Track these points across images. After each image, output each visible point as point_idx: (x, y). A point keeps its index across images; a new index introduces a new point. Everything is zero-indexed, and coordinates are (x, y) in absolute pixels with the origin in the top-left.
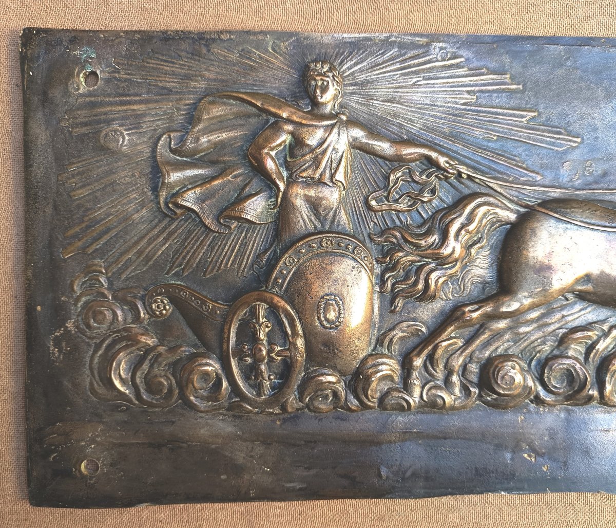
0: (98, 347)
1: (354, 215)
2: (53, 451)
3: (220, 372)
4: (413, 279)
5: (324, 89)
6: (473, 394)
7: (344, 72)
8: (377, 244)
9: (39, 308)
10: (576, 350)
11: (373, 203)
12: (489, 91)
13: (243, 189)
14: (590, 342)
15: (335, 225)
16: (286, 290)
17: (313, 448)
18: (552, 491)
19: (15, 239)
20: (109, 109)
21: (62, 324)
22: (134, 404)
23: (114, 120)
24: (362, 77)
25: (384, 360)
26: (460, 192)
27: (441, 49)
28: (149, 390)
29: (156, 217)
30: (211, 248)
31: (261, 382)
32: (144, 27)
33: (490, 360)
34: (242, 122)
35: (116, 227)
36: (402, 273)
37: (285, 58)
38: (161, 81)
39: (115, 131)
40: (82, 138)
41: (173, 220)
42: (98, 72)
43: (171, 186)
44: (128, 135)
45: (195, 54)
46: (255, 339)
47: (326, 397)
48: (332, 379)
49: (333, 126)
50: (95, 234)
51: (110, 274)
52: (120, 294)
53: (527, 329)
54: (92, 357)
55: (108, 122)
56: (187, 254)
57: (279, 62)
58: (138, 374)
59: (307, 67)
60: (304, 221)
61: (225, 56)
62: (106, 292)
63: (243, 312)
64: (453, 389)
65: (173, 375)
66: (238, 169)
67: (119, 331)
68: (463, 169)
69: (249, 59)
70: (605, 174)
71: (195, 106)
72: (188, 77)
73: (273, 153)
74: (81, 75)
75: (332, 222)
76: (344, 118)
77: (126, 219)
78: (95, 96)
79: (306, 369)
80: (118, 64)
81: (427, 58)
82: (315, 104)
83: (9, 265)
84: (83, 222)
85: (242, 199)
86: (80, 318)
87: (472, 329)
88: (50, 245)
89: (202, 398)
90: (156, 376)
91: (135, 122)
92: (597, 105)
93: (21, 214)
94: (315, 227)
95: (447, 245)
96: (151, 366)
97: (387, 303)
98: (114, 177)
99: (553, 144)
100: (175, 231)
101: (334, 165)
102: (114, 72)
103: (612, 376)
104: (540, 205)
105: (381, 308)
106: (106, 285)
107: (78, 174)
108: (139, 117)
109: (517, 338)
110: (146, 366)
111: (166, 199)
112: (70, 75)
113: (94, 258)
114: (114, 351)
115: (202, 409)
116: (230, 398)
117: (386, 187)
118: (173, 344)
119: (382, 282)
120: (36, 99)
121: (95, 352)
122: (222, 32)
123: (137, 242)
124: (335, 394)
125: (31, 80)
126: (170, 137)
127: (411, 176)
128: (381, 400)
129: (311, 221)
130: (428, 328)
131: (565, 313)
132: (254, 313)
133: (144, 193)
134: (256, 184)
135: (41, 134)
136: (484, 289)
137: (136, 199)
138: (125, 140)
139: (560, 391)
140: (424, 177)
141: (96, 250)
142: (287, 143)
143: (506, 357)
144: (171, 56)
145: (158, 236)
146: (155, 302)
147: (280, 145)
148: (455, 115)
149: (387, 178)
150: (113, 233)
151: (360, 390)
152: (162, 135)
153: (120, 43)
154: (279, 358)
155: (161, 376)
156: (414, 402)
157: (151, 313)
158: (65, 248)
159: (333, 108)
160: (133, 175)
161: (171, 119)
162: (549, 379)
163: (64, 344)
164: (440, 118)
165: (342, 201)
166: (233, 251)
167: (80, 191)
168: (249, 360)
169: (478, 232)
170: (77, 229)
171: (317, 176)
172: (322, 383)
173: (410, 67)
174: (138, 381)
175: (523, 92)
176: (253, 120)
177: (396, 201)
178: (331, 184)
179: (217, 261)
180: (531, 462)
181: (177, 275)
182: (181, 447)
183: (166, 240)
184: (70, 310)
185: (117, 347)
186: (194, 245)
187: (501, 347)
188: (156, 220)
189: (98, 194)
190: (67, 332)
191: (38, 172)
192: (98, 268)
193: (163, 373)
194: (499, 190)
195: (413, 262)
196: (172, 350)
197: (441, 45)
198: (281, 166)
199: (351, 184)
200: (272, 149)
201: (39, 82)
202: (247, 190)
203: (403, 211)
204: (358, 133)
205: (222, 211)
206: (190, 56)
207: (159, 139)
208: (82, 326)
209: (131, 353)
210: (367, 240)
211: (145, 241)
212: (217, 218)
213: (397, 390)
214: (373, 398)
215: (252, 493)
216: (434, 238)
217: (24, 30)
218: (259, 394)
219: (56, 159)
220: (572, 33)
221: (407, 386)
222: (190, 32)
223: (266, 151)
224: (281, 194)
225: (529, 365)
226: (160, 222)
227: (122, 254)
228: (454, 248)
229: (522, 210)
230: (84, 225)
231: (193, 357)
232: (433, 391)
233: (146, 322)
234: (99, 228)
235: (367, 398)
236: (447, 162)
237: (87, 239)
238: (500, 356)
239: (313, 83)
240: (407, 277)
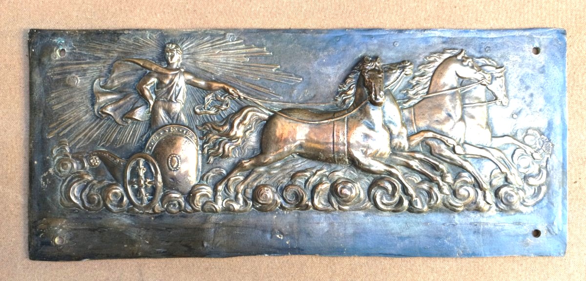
0: (64, 181)
1: (188, 116)
2: (41, 232)
3: (123, 193)
4: (217, 147)
5: (172, 57)
6: (249, 204)
7: (183, 48)
8: (200, 130)
9: (36, 162)
10: (299, 182)
11: (198, 111)
12: (255, 56)
13: (134, 104)
14: (307, 178)
15: (178, 122)
16: (153, 152)
17: (170, 232)
18: (291, 254)
19: (25, 130)
20: (70, 66)
21: (47, 170)
22: (81, 209)
23: (73, 72)
24: (192, 50)
25: (203, 187)
26: (241, 105)
27: (231, 36)
28: (89, 202)
29: (93, 118)
30: (119, 133)
31: (142, 197)
32: (89, 27)
33: (257, 187)
34: (134, 73)
35: (74, 123)
36: (212, 144)
37: (155, 42)
38: (96, 53)
39: (74, 77)
40: (58, 81)
41: (101, 120)
42: (65, 49)
43: (100, 104)
44: (80, 79)
45: (112, 41)
46: (138, 176)
47: (174, 205)
48: (178, 196)
49: (176, 74)
50: (63, 127)
51: (70, 146)
52: (75, 155)
53: (275, 172)
54: (61, 186)
55: (70, 73)
56: (108, 135)
57: (153, 43)
58: (84, 194)
59: (165, 46)
60: (162, 119)
61: (127, 42)
62: (69, 154)
63: (133, 163)
64: (239, 201)
65: (100, 194)
66: (132, 95)
67: (74, 173)
68: (241, 94)
69: (138, 42)
70: (315, 96)
71: (112, 65)
72: (108, 51)
73: (148, 87)
74: (57, 51)
75: (177, 120)
76: (183, 70)
77: (79, 119)
78: (64, 61)
79: (164, 191)
80: (75, 45)
81: (224, 41)
82: (168, 64)
83: (22, 142)
84: (58, 121)
85: (133, 109)
86: (56, 167)
87: (248, 172)
88: (42, 131)
89: (115, 206)
90: (92, 195)
91: (83, 73)
92: (310, 62)
93: (28, 117)
94: (169, 122)
95: (233, 131)
96: (90, 190)
97: (205, 160)
98: (72, 100)
99: (288, 81)
100: (102, 125)
101: (177, 93)
102: (73, 49)
103: (318, 195)
104: (280, 111)
105: (203, 162)
106: (68, 151)
107: (56, 98)
108: (85, 70)
109: (271, 176)
110: (87, 190)
111: (98, 109)
112: (52, 51)
113: (63, 138)
114: (72, 183)
115: (115, 211)
116: (128, 206)
117: (204, 103)
118: (100, 179)
119: (203, 149)
120: (35, 63)
121: (63, 183)
122: (124, 30)
123: (84, 131)
124: (179, 204)
125: (33, 53)
126: (100, 80)
127: (216, 98)
128: (203, 207)
129: (166, 119)
130: (226, 171)
131: (294, 164)
132: (138, 164)
133: (87, 107)
134: (140, 102)
135: (38, 80)
136: (254, 152)
137: (83, 109)
138: (78, 81)
139: (293, 202)
140: (223, 98)
141: (64, 135)
142: (155, 82)
143: (265, 185)
144: (100, 42)
145: (94, 127)
146: (92, 159)
147: (152, 83)
148: (238, 68)
149: (204, 98)
150: (72, 126)
151: (190, 201)
152: (96, 79)
153: (76, 36)
154: (150, 185)
155: (94, 195)
156: (219, 208)
157: (90, 164)
158: (49, 133)
159: (178, 66)
160: (82, 98)
161: (101, 71)
162: (286, 196)
163: (48, 180)
164: (231, 70)
165: (182, 110)
166: (129, 134)
167: (56, 106)
168: (136, 186)
169: (249, 124)
170: (55, 124)
171: (169, 98)
172: (171, 197)
173: (216, 45)
174: (83, 197)
175: (273, 56)
176: (140, 72)
177: (209, 109)
178: (175, 102)
179: (122, 139)
180: (280, 239)
181: (103, 146)
182: (105, 231)
183: (98, 129)
184: (51, 163)
185: (74, 181)
186: (111, 131)
187: (262, 181)
188: (94, 120)
189: (65, 108)
190: (49, 174)
191: (36, 97)
192: (65, 143)
193: (96, 193)
194: (260, 104)
195: (217, 139)
196: (100, 182)
197: (231, 34)
198: (152, 93)
199: (186, 102)
200: (148, 85)
201: (37, 54)
202: (136, 105)
203: (213, 114)
204: (190, 77)
205: (124, 115)
206: (110, 41)
207: (95, 81)
208: (57, 171)
209: (80, 183)
210: (195, 129)
211: (88, 130)
212: (122, 118)
213: (211, 202)
214: (198, 205)
215: (140, 254)
216: (227, 127)
217: (30, 30)
218: (142, 204)
219: (45, 91)
220: (298, 27)
221: (215, 200)
222: (109, 30)
223: (144, 86)
224: (151, 107)
225: (277, 190)
226: (95, 120)
227: (77, 136)
228: (236, 132)
229: (271, 114)
230: (58, 122)
231: (110, 185)
232: (228, 202)
233: (88, 169)
234: (66, 124)
235: (195, 205)
236: (233, 91)
237: (60, 129)
238: (262, 185)
239: (167, 54)
240: (214, 146)
